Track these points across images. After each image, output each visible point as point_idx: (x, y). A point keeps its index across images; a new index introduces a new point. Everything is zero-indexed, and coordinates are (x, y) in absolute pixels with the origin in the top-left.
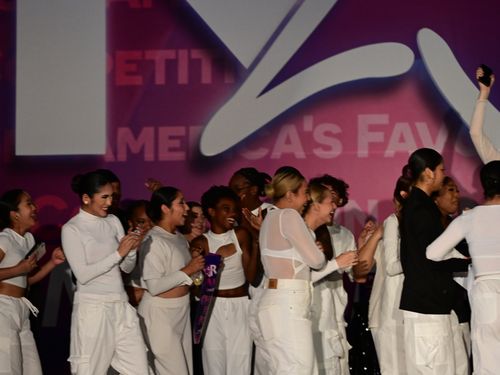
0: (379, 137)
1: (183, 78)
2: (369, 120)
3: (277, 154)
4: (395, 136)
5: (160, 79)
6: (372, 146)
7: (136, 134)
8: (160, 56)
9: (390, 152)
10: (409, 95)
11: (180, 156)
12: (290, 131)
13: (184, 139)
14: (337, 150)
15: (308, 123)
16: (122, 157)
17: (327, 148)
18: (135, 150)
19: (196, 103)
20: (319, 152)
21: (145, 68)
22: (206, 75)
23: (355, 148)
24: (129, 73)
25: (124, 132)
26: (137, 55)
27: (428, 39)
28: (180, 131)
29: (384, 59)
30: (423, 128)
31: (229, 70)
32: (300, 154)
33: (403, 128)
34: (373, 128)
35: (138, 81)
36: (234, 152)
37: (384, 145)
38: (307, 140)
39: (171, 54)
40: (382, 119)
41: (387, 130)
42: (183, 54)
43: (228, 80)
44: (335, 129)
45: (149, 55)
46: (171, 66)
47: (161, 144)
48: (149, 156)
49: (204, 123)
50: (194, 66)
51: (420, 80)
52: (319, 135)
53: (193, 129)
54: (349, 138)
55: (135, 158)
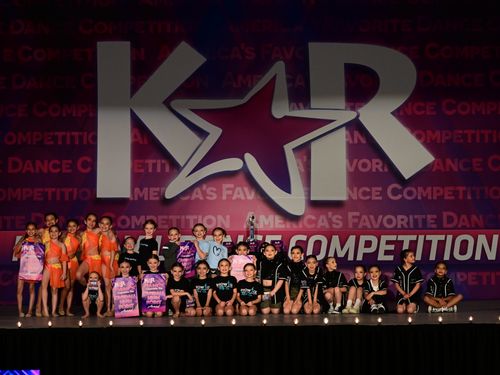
0: (230, 192)
1: (159, 170)
2: (227, 186)
3: (193, 198)
4: (236, 192)
5: (150, 170)
6: (228, 196)
7: (141, 190)
8: (150, 162)
9: (234, 198)
10: (241, 177)
11: (157, 198)
12: (198, 190)
13: (159, 192)
14: (215, 197)
15: (204, 187)
16: (136, 199)
17: (211, 196)
18: (141, 195)
19: (163, 179)
20: (208, 198)
21: (145, 166)
22: (167, 169)
23: (222, 195)
24: (139, 168)
25: (137, 190)
26: (141, 161)
27: (248, 157)
28: (158, 189)
29: (232, 164)
30: (246, 189)
31: (175, 167)
32: (201, 198)
33: (239, 189)
34: (228, 189)
35: (142, 171)
36: (177, 198)
37: (232, 196)
38: (204, 193)
39: (154, 161)
40: (232, 186)
41: (233, 190)
42: (159, 161)
43: (175, 171)
44: (214, 189)
45: (146, 161)
46: (155, 165)
47: (150, 194)
48: (146, 198)
49: (166, 187)
50: (163, 166)
51: (245, 172)
52: (208, 192)
53: (162, 189)
54: (219, 193)
55: (141, 199)
